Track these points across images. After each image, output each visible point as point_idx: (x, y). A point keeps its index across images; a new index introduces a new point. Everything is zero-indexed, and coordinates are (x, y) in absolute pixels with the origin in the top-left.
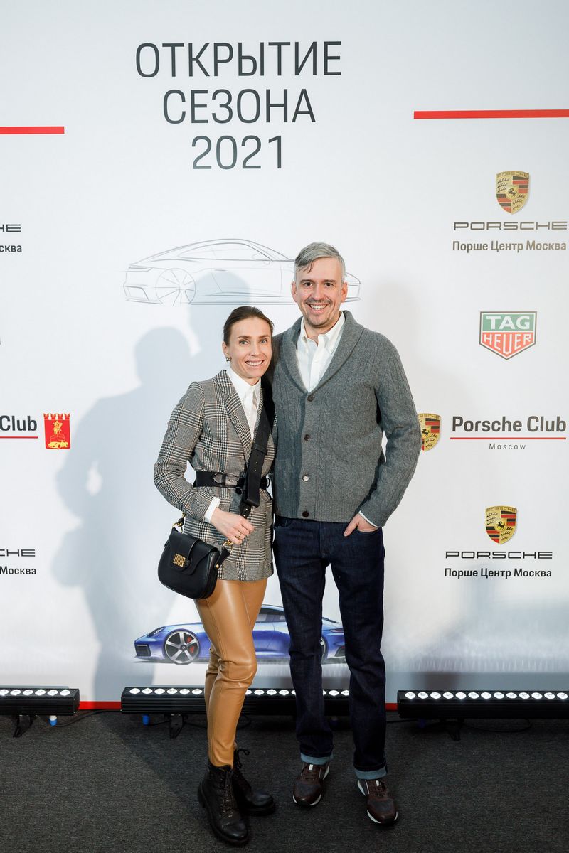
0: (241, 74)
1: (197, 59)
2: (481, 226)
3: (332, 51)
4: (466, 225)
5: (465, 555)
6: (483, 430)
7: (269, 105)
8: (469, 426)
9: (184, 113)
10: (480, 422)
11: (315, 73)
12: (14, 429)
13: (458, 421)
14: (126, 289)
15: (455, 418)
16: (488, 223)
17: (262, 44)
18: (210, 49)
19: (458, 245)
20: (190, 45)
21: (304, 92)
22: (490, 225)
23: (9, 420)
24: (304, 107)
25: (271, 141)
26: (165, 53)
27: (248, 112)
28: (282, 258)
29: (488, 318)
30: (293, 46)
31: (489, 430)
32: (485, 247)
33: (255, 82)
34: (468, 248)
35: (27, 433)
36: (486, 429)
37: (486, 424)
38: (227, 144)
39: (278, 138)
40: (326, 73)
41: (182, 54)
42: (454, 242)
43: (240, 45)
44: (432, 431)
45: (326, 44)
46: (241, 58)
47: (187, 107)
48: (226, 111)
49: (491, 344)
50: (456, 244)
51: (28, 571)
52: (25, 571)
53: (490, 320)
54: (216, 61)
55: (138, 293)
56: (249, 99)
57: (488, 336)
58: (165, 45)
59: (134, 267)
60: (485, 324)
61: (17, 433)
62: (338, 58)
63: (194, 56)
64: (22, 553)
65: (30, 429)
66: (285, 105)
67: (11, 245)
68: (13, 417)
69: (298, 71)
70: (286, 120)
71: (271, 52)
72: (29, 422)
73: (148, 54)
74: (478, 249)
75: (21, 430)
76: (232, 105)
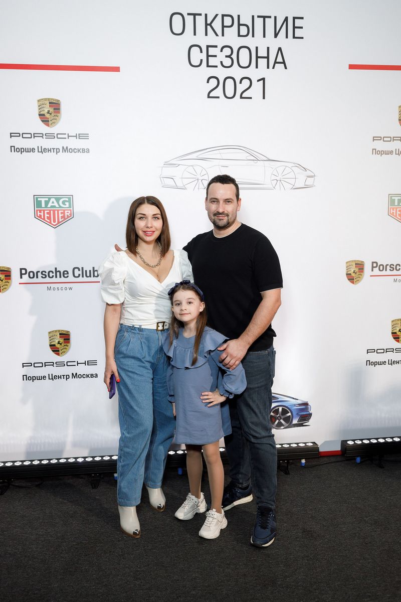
0: (239, 35)
1: (210, 24)
2: (389, 139)
3: (298, 23)
4: (380, 138)
5: (379, 351)
6: (390, 270)
7: (257, 57)
8: (381, 267)
9: (201, 60)
10: (388, 265)
11: (287, 37)
12: (83, 277)
13: (375, 265)
14: (162, 179)
15: (373, 263)
16: (393, 137)
17: (253, 16)
18: (219, 17)
19: (375, 151)
20: (206, 15)
21: (280, 49)
22: (394, 139)
23: (79, 270)
24: (280, 59)
25: (258, 81)
26: (189, 20)
27: (244, 61)
28: (265, 159)
29: (393, 198)
30: (273, 18)
31: (393, 270)
32: (391, 152)
33: (248, 41)
34: (381, 153)
35: (92, 279)
36: (392, 269)
37: (392, 266)
38: (229, 83)
39: (263, 79)
40: (294, 37)
41: (200, 21)
42: (373, 149)
43: (239, 16)
44: (359, 272)
45: (294, 18)
46: (239, 25)
47: (204, 56)
48: (229, 60)
49: (395, 214)
50: (374, 151)
51: (92, 376)
52: (90, 376)
53: (394, 199)
54: (223, 27)
55: (170, 182)
56: (244, 53)
57: (393, 210)
58: (189, 14)
59: (168, 164)
60: (392, 202)
61: (85, 279)
62: (302, 28)
63: (209, 22)
64: (88, 363)
65: (94, 276)
66: (268, 58)
67: (82, 148)
68: (82, 268)
69: (276, 35)
70: (268, 67)
71: (259, 22)
72: (94, 271)
73: (177, 20)
74: (387, 154)
75: (88, 277)
76: (233, 57)
